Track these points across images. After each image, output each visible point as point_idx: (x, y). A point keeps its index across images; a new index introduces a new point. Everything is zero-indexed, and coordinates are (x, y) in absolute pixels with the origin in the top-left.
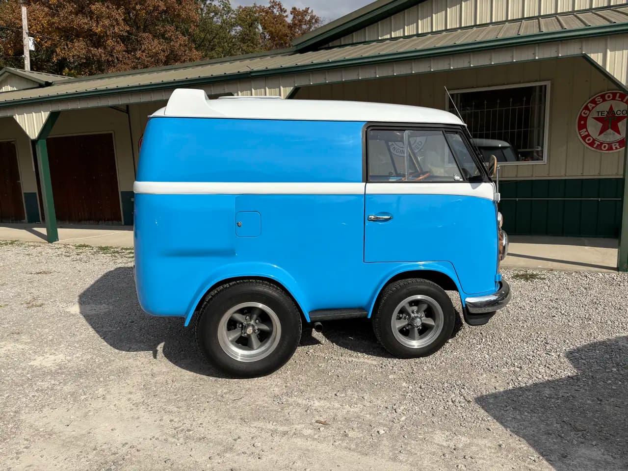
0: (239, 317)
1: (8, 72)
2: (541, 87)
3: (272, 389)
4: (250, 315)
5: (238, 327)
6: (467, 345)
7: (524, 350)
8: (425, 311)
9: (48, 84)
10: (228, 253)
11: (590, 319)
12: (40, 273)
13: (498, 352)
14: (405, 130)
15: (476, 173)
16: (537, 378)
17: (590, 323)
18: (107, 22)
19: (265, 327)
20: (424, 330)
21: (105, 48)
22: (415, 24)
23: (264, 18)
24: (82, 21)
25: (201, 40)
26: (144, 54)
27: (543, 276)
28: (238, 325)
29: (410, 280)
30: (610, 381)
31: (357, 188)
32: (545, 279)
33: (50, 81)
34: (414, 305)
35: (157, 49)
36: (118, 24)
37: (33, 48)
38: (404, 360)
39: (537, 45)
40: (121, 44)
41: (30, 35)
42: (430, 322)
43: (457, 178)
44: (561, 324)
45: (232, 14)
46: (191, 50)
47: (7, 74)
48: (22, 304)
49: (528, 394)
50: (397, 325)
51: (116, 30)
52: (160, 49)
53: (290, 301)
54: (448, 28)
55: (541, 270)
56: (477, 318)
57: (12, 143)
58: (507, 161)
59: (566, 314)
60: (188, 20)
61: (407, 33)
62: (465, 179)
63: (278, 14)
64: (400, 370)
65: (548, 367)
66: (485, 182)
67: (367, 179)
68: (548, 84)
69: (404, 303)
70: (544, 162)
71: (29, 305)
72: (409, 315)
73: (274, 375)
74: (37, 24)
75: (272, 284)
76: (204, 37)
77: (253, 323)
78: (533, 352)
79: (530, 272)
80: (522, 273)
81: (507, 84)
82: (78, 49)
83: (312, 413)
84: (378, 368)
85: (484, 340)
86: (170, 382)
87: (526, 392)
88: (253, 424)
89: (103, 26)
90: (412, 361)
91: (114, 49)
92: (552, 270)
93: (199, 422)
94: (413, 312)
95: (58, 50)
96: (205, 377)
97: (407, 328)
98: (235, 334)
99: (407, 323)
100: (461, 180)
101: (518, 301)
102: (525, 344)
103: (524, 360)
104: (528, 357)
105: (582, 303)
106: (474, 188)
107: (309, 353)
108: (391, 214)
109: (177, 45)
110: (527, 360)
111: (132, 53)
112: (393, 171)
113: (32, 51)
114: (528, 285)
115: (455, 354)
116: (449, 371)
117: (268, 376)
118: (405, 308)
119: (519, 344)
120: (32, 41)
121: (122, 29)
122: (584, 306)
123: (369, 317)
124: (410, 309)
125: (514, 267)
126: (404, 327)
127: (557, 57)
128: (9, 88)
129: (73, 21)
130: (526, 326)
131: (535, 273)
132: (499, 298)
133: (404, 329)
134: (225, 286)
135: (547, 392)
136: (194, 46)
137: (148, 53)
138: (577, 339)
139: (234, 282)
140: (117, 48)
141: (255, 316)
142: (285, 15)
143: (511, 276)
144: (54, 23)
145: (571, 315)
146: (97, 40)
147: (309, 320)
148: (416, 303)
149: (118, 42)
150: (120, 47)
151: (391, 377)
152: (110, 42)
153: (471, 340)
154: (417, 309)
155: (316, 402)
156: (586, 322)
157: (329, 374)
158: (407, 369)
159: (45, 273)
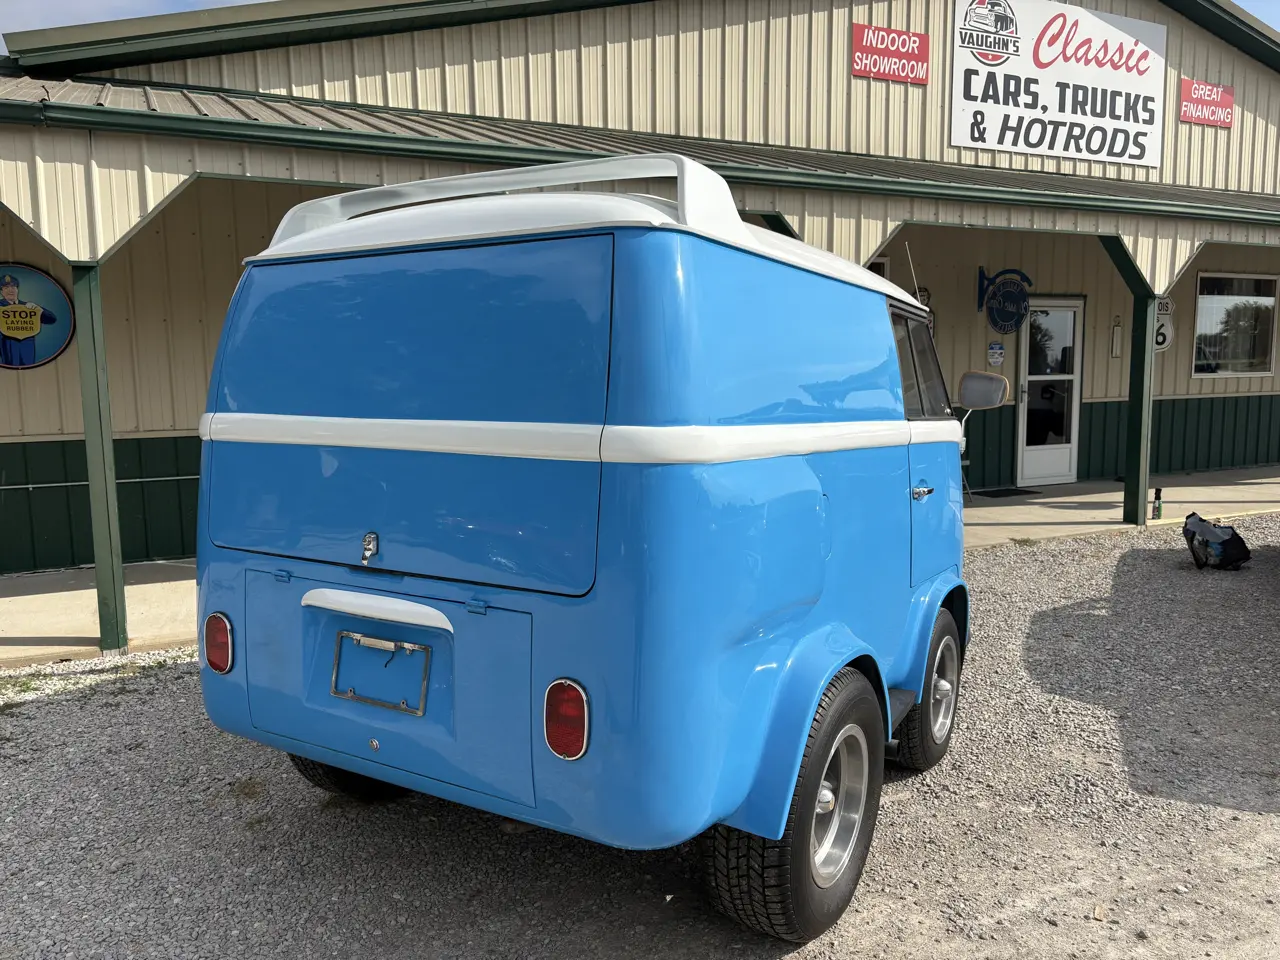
61: (452, 108)
123: (920, 699)
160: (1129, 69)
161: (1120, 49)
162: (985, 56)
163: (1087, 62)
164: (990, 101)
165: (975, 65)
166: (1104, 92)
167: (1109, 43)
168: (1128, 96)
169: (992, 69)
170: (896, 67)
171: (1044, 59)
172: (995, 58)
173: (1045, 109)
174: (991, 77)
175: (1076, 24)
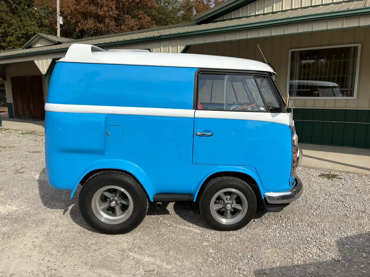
0: (107, 194)
1: (40, 36)
2: (355, 47)
3: (123, 244)
4: (115, 193)
5: (108, 200)
6: (267, 224)
7: (306, 233)
8: (236, 199)
9: (59, 43)
10: (100, 153)
11: (365, 212)
12: (34, 152)
13: (287, 232)
14: (226, 75)
15: (277, 106)
16: (308, 256)
17: (364, 215)
18: (106, 9)
19: (124, 202)
20: (235, 212)
21: (104, 24)
22: (271, 7)
23: (198, 6)
24: (92, 8)
25: (159, 19)
26: (126, 27)
27: (341, 177)
28: (108, 199)
29: (224, 178)
30: (362, 266)
31: (189, 113)
32: (341, 179)
33: (61, 41)
34: (228, 195)
35: (133, 24)
36: (112, 10)
37: (62, 23)
38: (219, 232)
39: (345, 18)
40: (113, 21)
41: (60, 15)
42: (239, 207)
43: (262, 109)
44: (342, 214)
45: (178, 4)
46: (152, 25)
47: (38, 37)
48: (13, 171)
49: (297, 270)
50: (214, 208)
51: (111, 13)
52: (135, 24)
53: (140, 187)
54: (293, 8)
55: (341, 172)
56: (273, 207)
57: (41, 76)
58: (335, 96)
59: (348, 207)
60: (151, 7)
61: (266, 12)
62: (268, 110)
63: (206, 3)
64: (213, 239)
65: (319, 249)
66: (283, 112)
67: (196, 108)
68: (359, 45)
69: (220, 193)
70: (354, 98)
71: (17, 172)
72: (224, 201)
73: (129, 234)
74: (69, 9)
75: (127, 175)
76: (161, 17)
77: (116, 199)
78: (313, 235)
79: (332, 173)
80: (327, 173)
81: (331, 45)
82: (90, 23)
83: (139, 266)
84: (199, 236)
85: (280, 222)
86: (64, 232)
87: (296, 268)
88: (97, 270)
89: (104, 11)
90: (224, 233)
91: (109, 24)
92: (349, 172)
93: (64, 265)
94: (227, 200)
95: (79, 25)
96: (86, 231)
97: (223, 210)
98: (106, 205)
99: (222, 207)
100: (266, 111)
101: (317, 194)
102: (309, 228)
103: (304, 241)
104: (307, 239)
105: (363, 199)
106: (273, 117)
107: (159, 220)
108: (212, 132)
109: (144, 22)
110: (306, 241)
111: (119, 27)
112: (235, 101)
113: (62, 25)
114: (329, 182)
115: (256, 230)
116: (246, 243)
117: (125, 234)
118: (221, 197)
119: (305, 227)
120: (62, 19)
121: (114, 13)
122: (364, 201)
123: (195, 201)
124: (224, 197)
125: (322, 168)
126: (221, 209)
127: (359, 26)
128: (40, 45)
129: (88, 8)
130: (315, 214)
131: (336, 174)
132: (292, 193)
133: (221, 210)
134: (97, 174)
135: (312, 269)
136: (154, 22)
137: (128, 27)
138: (349, 228)
139: (102, 172)
140: (111, 24)
141: (118, 195)
142: (210, 4)
143: (318, 175)
144: (77, 9)
145: (352, 208)
146: (100, 19)
147: (152, 200)
148: (230, 193)
149: (112, 20)
150: (113, 23)
151: (205, 244)
152: (107, 20)
153: (271, 221)
154: (230, 198)
155: (146, 258)
156: (360, 215)
157: (165, 237)
158: (218, 239)
159: (37, 152)
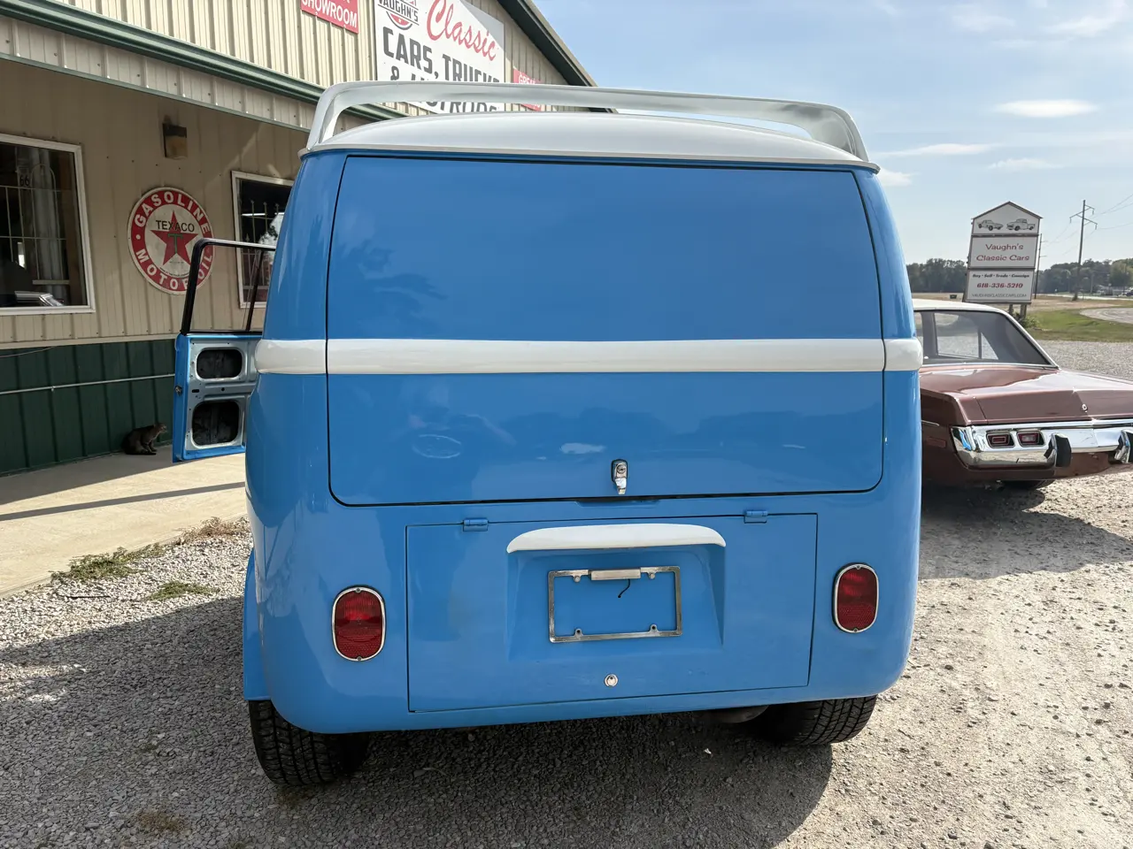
70: (90, 308)
160: (485, 54)
161: (479, 35)
162: (396, 19)
163: (460, 42)
164: (402, 60)
165: (391, 26)
166: (471, 68)
167: (472, 28)
168: (485, 75)
169: (402, 32)
170: (334, 11)
171: (435, 33)
172: (404, 23)
173: (437, 74)
174: (401, 38)
175: (452, 7)
